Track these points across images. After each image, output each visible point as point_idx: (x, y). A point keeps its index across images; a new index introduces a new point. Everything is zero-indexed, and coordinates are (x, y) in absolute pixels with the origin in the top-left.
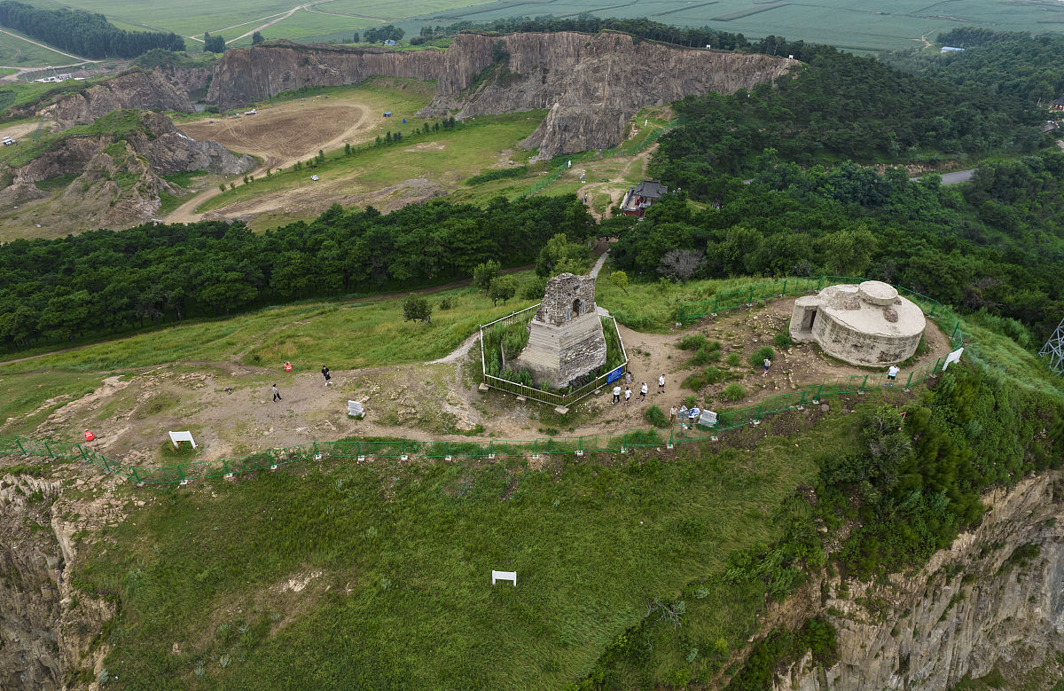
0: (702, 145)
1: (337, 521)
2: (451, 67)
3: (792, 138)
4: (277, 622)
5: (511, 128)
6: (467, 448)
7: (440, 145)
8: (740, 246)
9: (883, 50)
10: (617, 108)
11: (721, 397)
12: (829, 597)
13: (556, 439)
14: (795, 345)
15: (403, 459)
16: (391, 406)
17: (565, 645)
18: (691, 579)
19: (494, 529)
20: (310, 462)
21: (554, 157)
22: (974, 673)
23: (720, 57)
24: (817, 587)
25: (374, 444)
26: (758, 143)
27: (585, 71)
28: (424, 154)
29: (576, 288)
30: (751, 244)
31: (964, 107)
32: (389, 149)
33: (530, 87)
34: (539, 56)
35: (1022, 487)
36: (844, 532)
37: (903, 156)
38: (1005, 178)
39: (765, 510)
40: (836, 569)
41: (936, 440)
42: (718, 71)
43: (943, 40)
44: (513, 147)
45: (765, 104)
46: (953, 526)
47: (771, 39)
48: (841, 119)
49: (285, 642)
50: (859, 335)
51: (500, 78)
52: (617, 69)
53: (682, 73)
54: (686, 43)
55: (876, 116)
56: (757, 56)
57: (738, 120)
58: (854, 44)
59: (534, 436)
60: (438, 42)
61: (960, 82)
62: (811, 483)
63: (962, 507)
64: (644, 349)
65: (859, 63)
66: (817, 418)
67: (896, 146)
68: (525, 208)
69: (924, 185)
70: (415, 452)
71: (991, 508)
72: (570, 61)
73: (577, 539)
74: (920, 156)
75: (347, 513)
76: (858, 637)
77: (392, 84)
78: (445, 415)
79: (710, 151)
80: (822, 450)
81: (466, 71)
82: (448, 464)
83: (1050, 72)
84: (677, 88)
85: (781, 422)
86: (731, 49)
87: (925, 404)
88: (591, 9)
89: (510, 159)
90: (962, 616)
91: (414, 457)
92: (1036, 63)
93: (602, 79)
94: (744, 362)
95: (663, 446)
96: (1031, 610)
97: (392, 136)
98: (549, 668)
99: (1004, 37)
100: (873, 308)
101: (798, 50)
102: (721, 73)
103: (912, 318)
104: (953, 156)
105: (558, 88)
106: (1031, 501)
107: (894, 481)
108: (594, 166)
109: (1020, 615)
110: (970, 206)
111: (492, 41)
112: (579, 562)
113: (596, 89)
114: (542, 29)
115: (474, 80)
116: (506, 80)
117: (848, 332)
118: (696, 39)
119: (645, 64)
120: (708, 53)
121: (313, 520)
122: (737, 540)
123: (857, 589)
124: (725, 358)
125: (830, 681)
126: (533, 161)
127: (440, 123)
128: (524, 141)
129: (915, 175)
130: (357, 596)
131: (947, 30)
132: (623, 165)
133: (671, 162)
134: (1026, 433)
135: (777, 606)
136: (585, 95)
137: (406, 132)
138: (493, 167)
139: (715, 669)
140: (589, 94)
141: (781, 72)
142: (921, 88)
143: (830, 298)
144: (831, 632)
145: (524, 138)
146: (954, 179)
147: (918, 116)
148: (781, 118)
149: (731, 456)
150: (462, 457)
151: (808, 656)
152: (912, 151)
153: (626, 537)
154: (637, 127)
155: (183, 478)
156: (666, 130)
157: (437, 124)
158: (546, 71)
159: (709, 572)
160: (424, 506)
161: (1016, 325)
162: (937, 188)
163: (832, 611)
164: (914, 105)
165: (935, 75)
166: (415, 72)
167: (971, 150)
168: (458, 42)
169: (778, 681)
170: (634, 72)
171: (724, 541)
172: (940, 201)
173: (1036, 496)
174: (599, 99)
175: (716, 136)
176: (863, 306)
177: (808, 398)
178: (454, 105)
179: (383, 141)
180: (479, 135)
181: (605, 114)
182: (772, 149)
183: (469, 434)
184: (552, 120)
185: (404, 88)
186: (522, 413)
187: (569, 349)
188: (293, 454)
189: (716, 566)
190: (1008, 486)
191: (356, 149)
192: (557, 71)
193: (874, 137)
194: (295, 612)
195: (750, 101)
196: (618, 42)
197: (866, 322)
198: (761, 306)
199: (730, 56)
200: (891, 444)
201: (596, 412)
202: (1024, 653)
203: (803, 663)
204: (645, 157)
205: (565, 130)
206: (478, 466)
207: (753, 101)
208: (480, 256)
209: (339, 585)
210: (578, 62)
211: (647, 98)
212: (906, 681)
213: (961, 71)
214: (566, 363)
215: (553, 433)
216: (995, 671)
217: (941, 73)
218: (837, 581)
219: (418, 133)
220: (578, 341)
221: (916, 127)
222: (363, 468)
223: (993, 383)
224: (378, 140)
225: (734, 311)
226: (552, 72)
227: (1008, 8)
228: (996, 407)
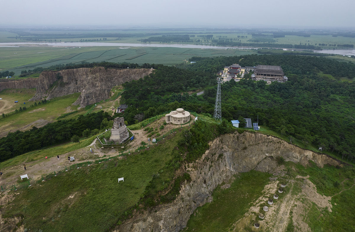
0: (133, 94)
1: (78, 181)
2: (41, 83)
3: (157, 89)
4: (70, 205)
5: (68, 100)
6: (103, 160)
7: (43, 109)
8: (151, 112)
9: (176, 64)
10: (104, 88)
11: (156, 136)
12: (186, 168)
13: (123, 153)
14: (167, 124)
15: (89, 165)
16: (81, 157)
17: (138, 188)
18: (159, 169)
19: (115, 173)
20: (64, 172)
21: (86, 106)
22: (220, 183)
23: (132, 70)
24: (183, 166)
25: (80, 165)
26: (149, 92)
27: (91, 79)
28: (37, 113)
29: (120, 120)
30: (154, 111)
31: (197, 76)
32: (22, 113)
33: (72, 86)
34: (73, 76)
35: (215, 141)
36: (185, 154)
37: (186, 90)
38: (211, 92)
39: (170, 153)
40: (186, 162)
41: (197, 133)
42: (132, 74)
43: (190, 60)
44: (70, 106)
45: (148, 81)
46: (204, 149)
47: (145, 64)
48: (169, 83)
49: (74, 207)
50: (179, 118)
51: (60, 85)
52: (101, 77)
53: (122, 76)
54: (121, 68)
55: (177, 81)
56: (143, 69)
57: (142, 86)
58: (168, 63)
59: (118, 154)
60: (32, 75)
61: (196, 70)
62: (177, 146)
63: (205, 145)
64: (137, 133)
65: (170, 68)
66: (175, 135)
67: (184, 87)
68: (90, 116)
69: (193, 96)
70: (91, 164)
71: (211, 146)
72: (85, 76)
73: (134, 169)
74: (190, 89)
75: (79, 179)
76: (194, 174)
77: (15, 91)
78: (95, 155)
79: (137, 96)
80: (177, 140)
81: (47, 84)
82: (100, 163)
83: (214, 66)
84: (121, 80)
85: (168, 137)
86: (135, 68)
87: (193, 127)
88: (85, 60)
89: (71, 109)
90: (213, 170)
91: (91, 165)
92: (212, 64)
93: (97, 81)
94: (158, 129)
95: (147, 148)
96: (226, 168)
97: (22, 109)
98: (136, 193)
99: (204, 58)
100: (180, 113)
101: (153, 66)
102: (133, 75)
103: (187, 114)
104: (198, 88)
105: (82, 85)
106: (217, 144)
107: (191, 142)
108: (104, 105)
109: (224, 169)
110: (205, 99)
111: (55, 73)
112: (136, 173)
113: (96, 84)
114: (73, 68)
115: (51, 86)
116: (63, 85)
117: (176, 118)
118: (124, 66)
119: (110, 75)
120: (128, 70)
121: (71, 183)
122: (166, 160)
123: (191, 165)
124: (154, 130)
125: (191, 185)
126: (79, 109)
127: (41, 102)
128: (74, 103)
129: (191, 94)
130: (88, 194)
131: (191, 58)
132: (113, 103)
133: (126, 100)
134: (212, 130)
135: (177, 171)
136: (93, 86)
137: (27, 106)
138: (65, 113)
139: (169, 185)
140: (94, 85)
141: (150, 73)
142: (187, 73)
143: (172, 114)
144: (189, 175)
145: (74, 102)
146: (200, 94)
147: (187, 80)
148: (153, 85)
149: (161, 146)
150: (103, 162)
151: (186, 181)
152: (188, 88)
153: (144, 166)
154: (113, 92)
155: (30, 185)
156: (122, 92)
157: (40, 102)
158: (77, 81)
159: (162, 167)
160: (97, 172)
161: (209, 114)
162: (196, 96)
163: (188, 171)
164: (186, 77)
165: (190, 69)
166: (24, 86)
167: (202, 86)
168: (43, 74)
169: (181, 187)
170: (107, 78)
171: (163, 161)
172: (198, 99)
173: (218, 142)
174: (98, 87)
175: (137, 92)
176: (178, 113)
177: (172, 132)
178: (44, 95)
179: (19, 111)
180: (56, 104)
181: (101, 91)
182: (153, 93)
183: (103, 157)
184: (83, 95)
185: (21, 92)
186: (114, 150)
187: (121, 134)
188: (60, 172)
189: (163, 166)
190: (212, 140)
191: (8, 115)
192: (80, 80)
193: (178, 86)
194: (73, 202)
195: (144, 81)
196: (100, 69)
197: (179, 116)
198: (159, 119)
199: (135, 70)
200: (188, 134)
201: (130, 146)
202: (227, 177)
203: (185, 182)
204: (118, 100)
205: (88, 97)
206: (107, 162)
207: (145, 81)
208: (82, 129)
209: (83, 193)
210: (87, 77)
211: (113, 84)
212: (207, 185)
213: (196, 68)
214: (121, 137)
215: (122, 152)
216: (223, 182)
217: (191, 69)
218: (187, 165)
219: (33, 106)
220: (123, 132)
221: (188, 82)
222: (79, 169)
223: (204, 122)
224: (16, 111)
225: (154, 122)
226: (79, 80)
227: (204, 51)
228: (206, 126)
